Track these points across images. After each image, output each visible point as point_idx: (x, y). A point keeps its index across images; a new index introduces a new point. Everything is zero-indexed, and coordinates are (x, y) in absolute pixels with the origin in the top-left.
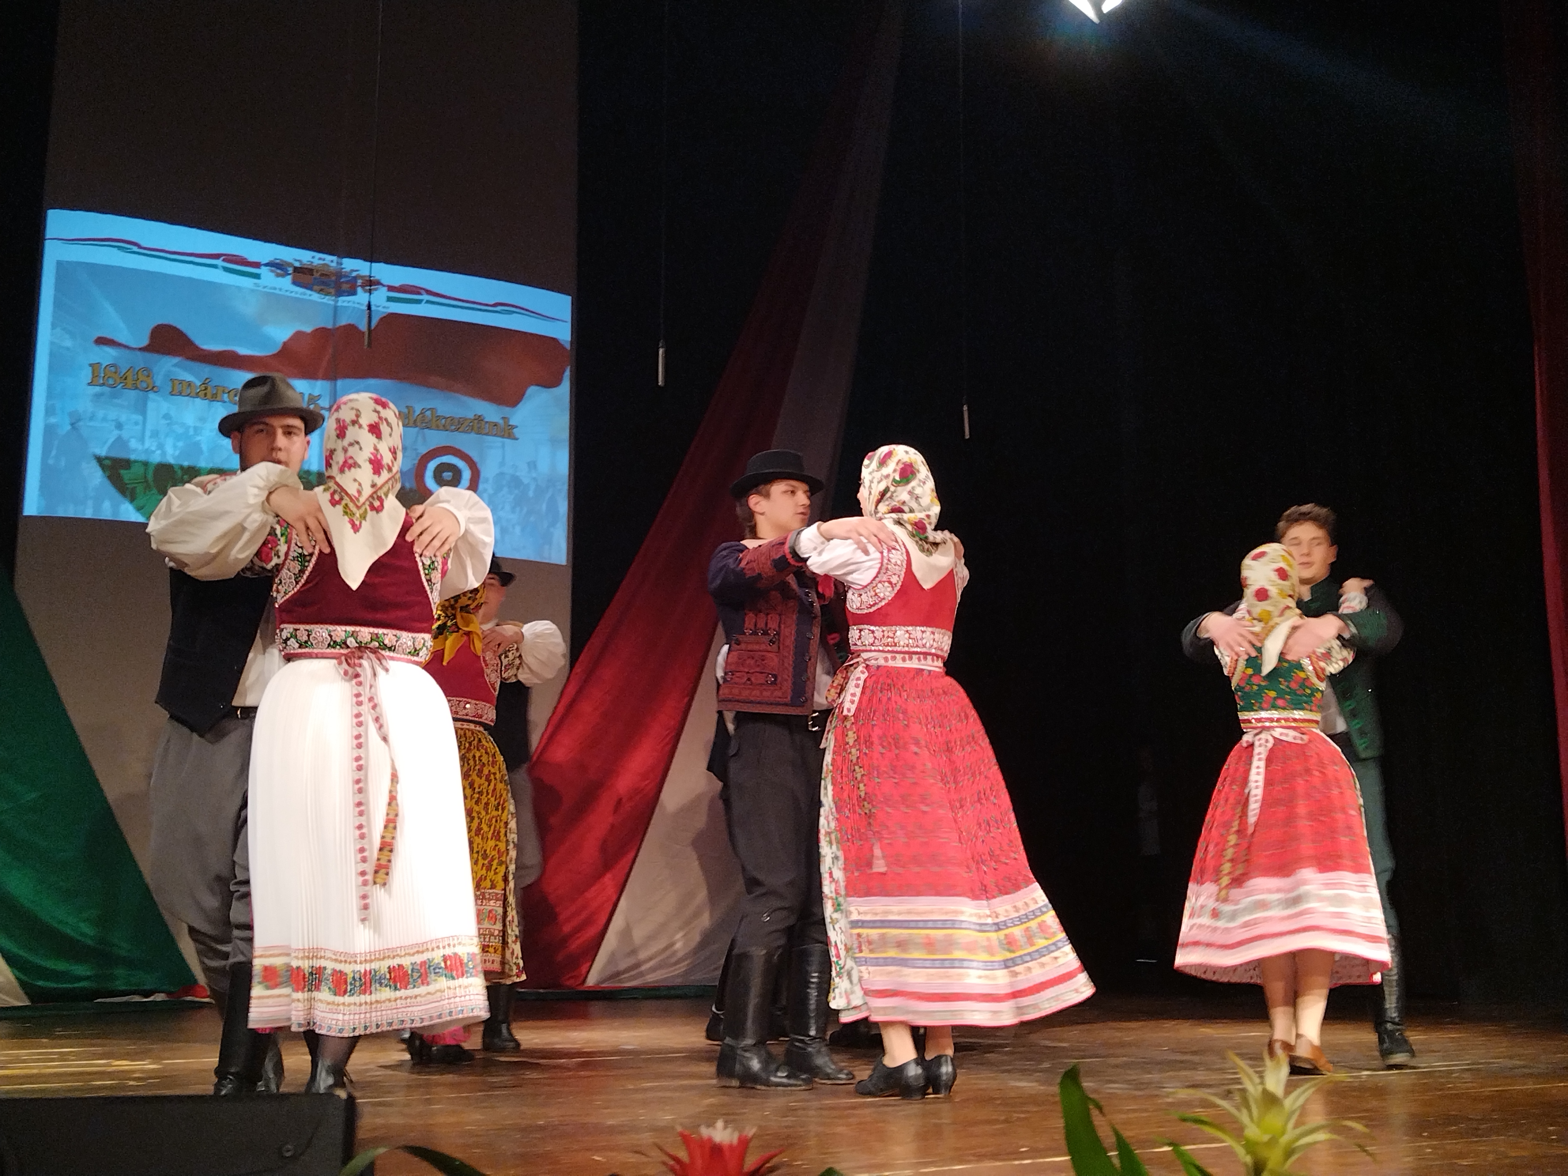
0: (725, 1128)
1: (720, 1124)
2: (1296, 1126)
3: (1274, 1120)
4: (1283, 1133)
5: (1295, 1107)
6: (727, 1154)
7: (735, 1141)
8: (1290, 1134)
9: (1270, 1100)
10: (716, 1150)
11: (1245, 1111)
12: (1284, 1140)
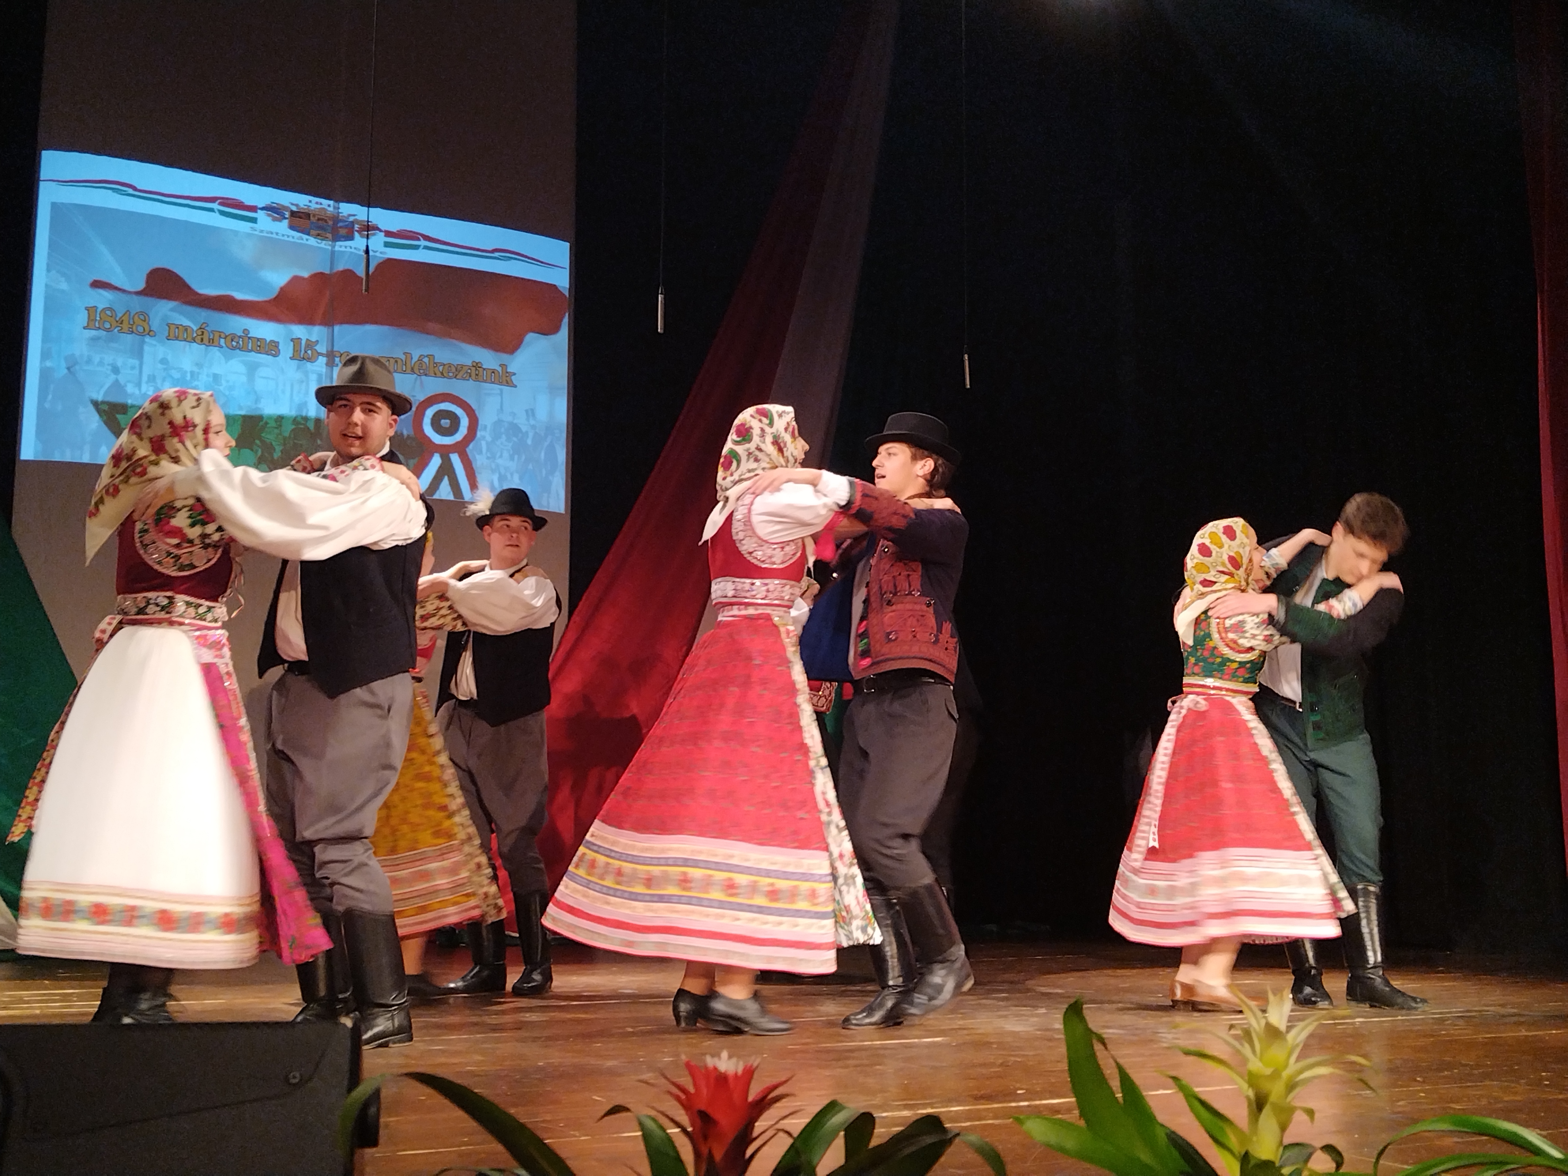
0: (730, 1057)
1: (725, 1054)
2: (1298, 1059)
3: (1277, 1053)
4: (1286, 1066)
6: (731, 1082)
7: (740, 1071)
8: (1293, 1066)
9: (1273, 1033)
10: (721, 1079)
11: (1247, 1045)
12: (1285, 1074)
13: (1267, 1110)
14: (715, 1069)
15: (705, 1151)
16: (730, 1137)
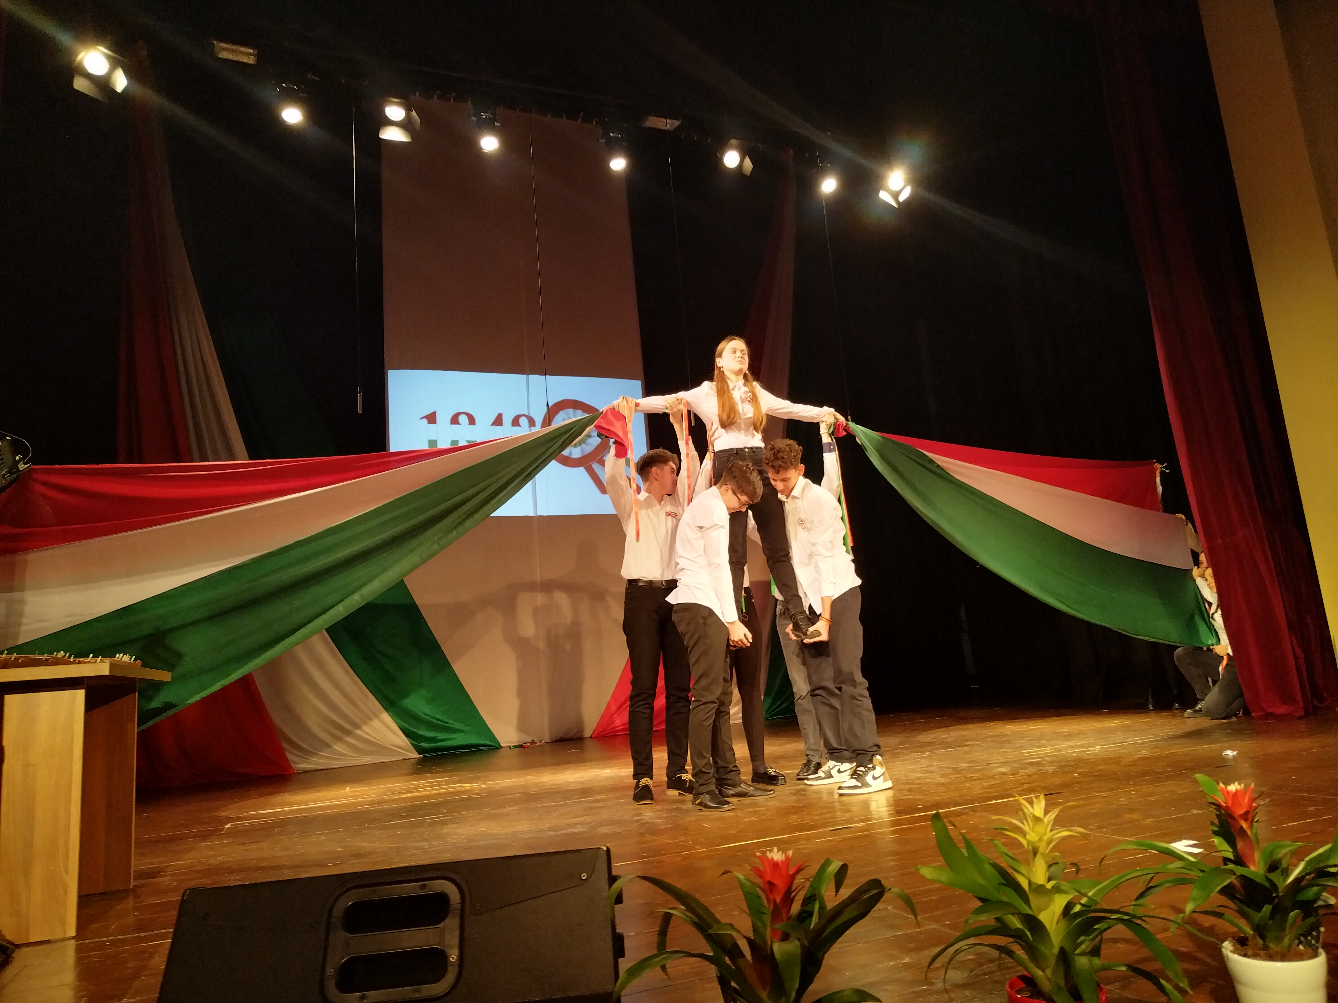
0: (778, 851)
1: (775, 849)
2: (1051, 830)
3: (1040, 828)
4: (1045, 834)
5: (1050, 819)
6: (780, 865)
7: (784, 859)
8: (1049, 835)
9: (1037, 820)
10: (776, 865)
11: (1025, 823)
12: (1045, 838)
13: (1038, 855)
14: (772, 859)
15: (772, 898)
16: (783, 891)
